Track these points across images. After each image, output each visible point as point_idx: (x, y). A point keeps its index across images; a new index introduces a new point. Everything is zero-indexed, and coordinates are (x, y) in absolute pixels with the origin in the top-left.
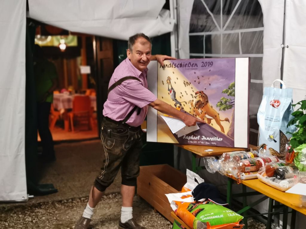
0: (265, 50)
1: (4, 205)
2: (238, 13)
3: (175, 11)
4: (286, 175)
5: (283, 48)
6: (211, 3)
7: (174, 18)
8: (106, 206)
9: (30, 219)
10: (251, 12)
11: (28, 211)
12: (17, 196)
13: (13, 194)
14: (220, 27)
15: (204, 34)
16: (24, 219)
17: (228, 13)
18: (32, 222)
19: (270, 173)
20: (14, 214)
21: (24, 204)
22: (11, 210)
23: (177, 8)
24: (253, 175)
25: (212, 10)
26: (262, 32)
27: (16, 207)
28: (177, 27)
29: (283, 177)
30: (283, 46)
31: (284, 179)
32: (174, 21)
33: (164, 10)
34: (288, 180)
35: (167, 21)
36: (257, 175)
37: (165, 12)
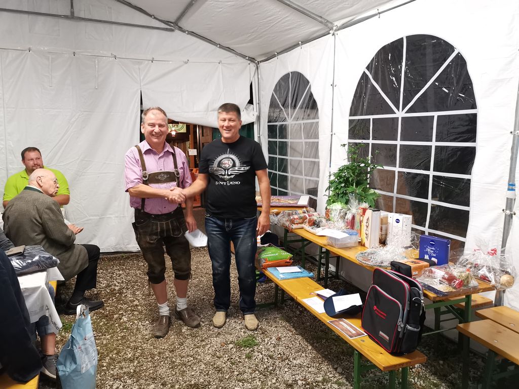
0: (320, 136)
1: (123, 255)
2: (301, 108)
3: (258, 105)
4: (321, 224)
5: (332, 135)
6: (283, 100)
7: (257, 111)
8: (201, 255)
9: (142, 264)
10: (310, 108)
11: (141, 259)
12: (133, 247)
13: (130, 246)
14: (288, 118)
15: (278, 124)
16: (138, 264)
17: (295, 107)
18: (144, 265)
19: (310, 224)
20: (130, 260)
21: (138, 254)
22: (128, 258)
23: (259, 103)
24: (300, 226)
25: (283, 106)
26: (317, 123)
27: (132, 256)
28: (259, 118)
29: (318, 226)
30: (331, 133)
31: (319, 227)
32: (256, 114)
33: (249, 105)
34: (322, 228)
35: (251, 114)
36: (303, 225)
37: (250, 106)
